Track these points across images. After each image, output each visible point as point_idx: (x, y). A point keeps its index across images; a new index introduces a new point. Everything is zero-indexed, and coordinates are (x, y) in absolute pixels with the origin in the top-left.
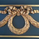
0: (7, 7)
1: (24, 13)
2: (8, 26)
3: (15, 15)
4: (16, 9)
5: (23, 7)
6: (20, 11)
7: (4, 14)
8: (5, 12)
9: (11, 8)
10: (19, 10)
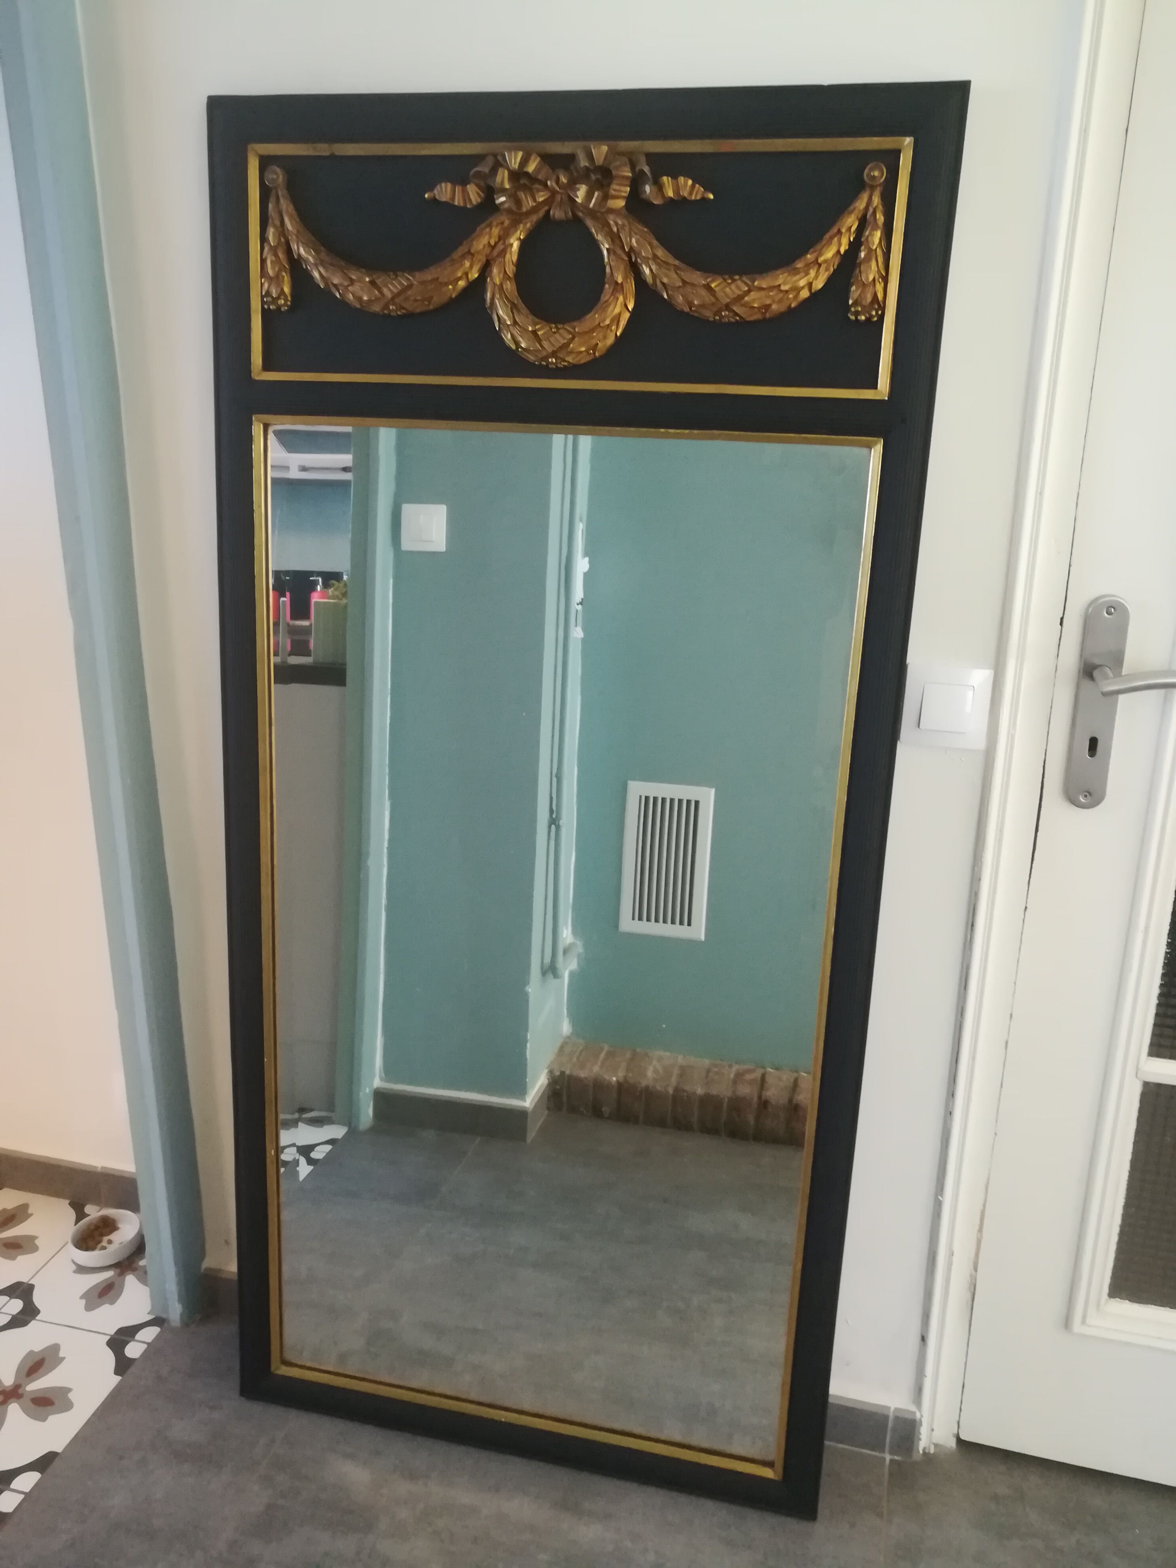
0: (490, 161)
1: (596, 194)
2: (484, 300)
3: (535, 218)
4: (546, 169)
5: (590, 157)
6: (573, 183)
7: (465, 208)
8: (472, 189)
9: (514, 160)
10: (564, 180)
